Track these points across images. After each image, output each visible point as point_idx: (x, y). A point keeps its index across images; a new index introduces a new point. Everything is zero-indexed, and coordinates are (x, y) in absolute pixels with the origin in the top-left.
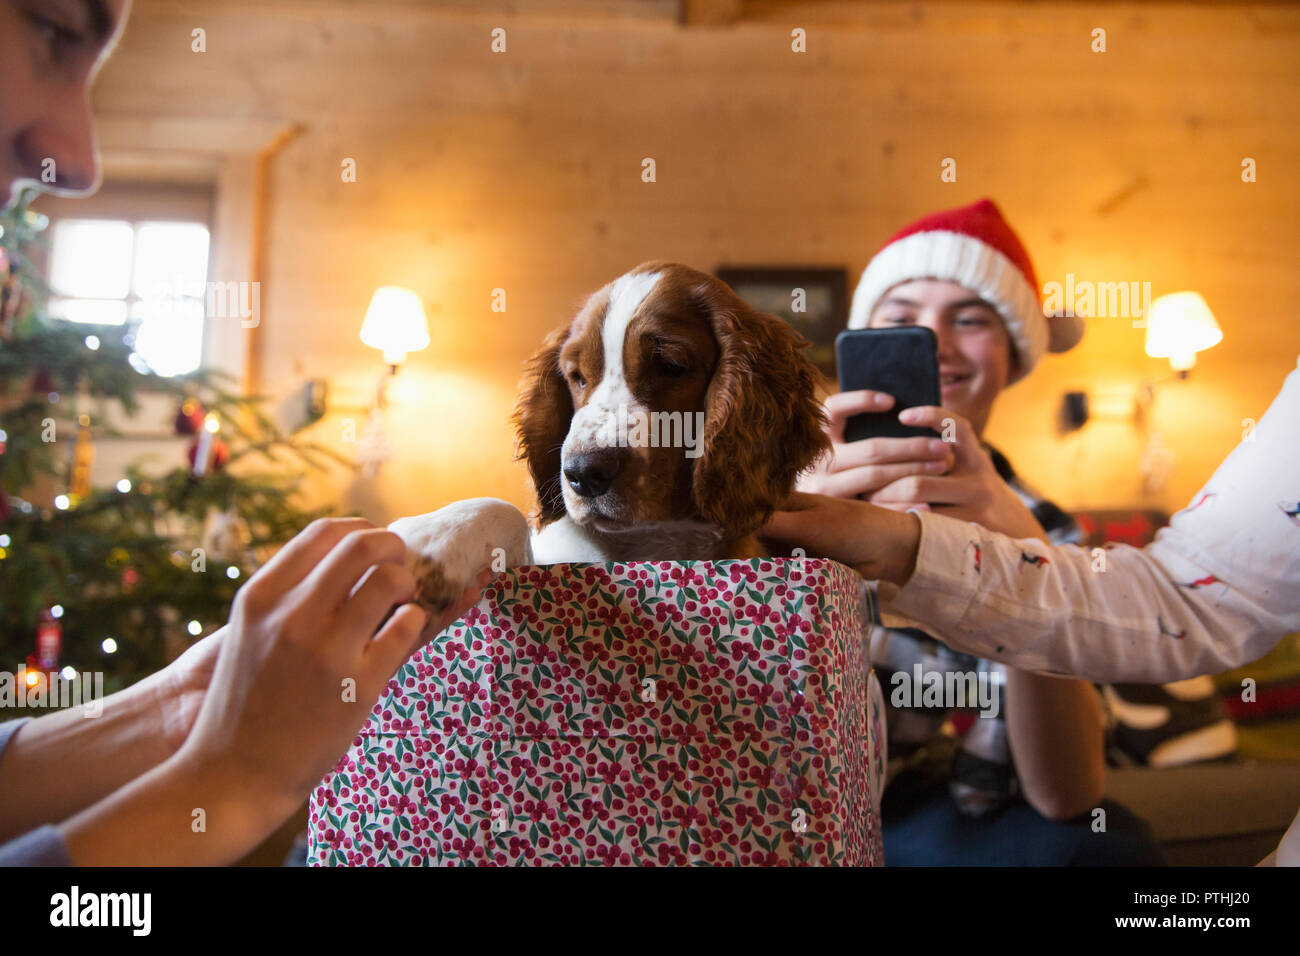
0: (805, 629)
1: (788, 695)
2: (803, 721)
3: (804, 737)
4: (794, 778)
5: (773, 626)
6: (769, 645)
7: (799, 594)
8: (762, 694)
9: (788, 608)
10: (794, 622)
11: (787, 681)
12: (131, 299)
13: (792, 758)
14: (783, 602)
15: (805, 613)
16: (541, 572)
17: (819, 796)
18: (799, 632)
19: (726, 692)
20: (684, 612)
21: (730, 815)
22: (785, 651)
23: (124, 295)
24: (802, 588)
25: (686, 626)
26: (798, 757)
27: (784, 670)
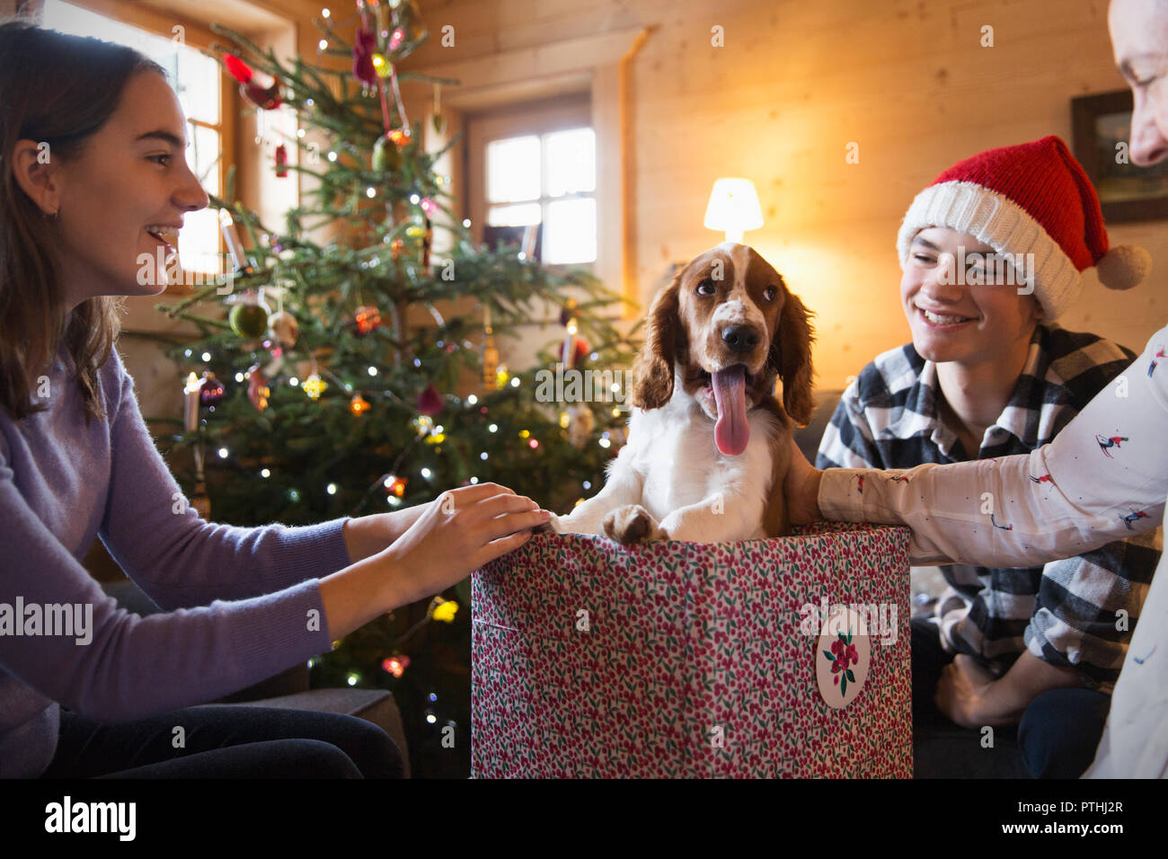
0: (694, 590)
1: (684, 631)
2: (691, 650)
3: (691, 659)
4: (685, 683)
5: (677, 586)
6: (674, 599)
7: (692, 567)
8: (670, 629)
9: (686, 575)
10: (689, 585)
11: (683, 623)
12: (544, 200)
13: (684, 671)
14: (683, 571)
15: (695, 580)
16: (560, 538)
17: (697, 697)
18: (690, 592)
19: (651, 625)
20: (630, 572)
21: (651, 700)
22: (683, 603)
23: (538, 197)
24: (694, 564)
25: (631, 581)
26: (687, 671)
27: (682, 615)
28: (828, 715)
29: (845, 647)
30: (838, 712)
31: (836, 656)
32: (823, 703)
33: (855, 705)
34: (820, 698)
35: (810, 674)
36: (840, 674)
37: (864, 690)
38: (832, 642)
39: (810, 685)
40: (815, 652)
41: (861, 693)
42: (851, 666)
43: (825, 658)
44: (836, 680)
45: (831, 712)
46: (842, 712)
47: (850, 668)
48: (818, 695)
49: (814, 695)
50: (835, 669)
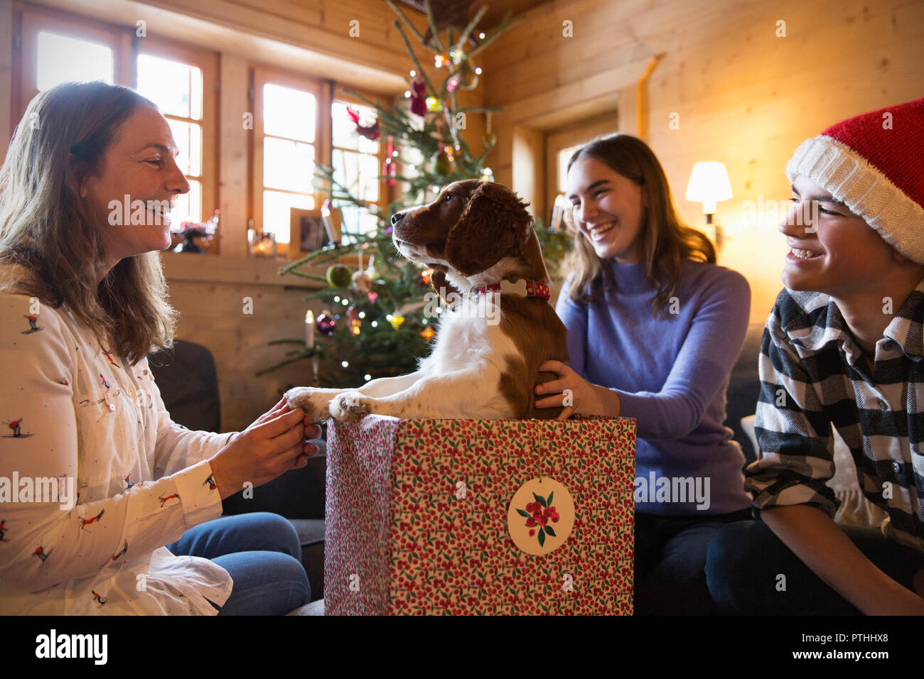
28: (523, 559)
29: (543, 508)
30: (534, 558)
31: (531, 514)
32: (517, 549)
33: (556, 554)
34: (513, 545)
35: (502, 525)
36: (537, 529)
37: (566, 544)
38: (528, 503)
39: (502, 533)
40: (507, 509)
41: (563, 546)
42: (550, 523)
43: (519, 515)
44: (532, 533)
45: (526, 557)
46: (538, 559)
47: (548, 524)
48: (509, 542)
49: (506, 541)
50: (530, 523)
